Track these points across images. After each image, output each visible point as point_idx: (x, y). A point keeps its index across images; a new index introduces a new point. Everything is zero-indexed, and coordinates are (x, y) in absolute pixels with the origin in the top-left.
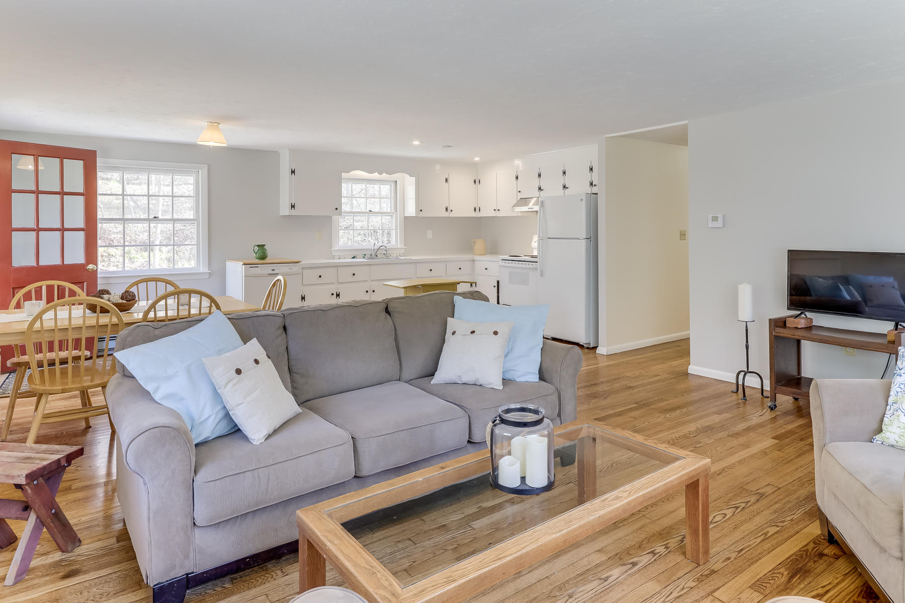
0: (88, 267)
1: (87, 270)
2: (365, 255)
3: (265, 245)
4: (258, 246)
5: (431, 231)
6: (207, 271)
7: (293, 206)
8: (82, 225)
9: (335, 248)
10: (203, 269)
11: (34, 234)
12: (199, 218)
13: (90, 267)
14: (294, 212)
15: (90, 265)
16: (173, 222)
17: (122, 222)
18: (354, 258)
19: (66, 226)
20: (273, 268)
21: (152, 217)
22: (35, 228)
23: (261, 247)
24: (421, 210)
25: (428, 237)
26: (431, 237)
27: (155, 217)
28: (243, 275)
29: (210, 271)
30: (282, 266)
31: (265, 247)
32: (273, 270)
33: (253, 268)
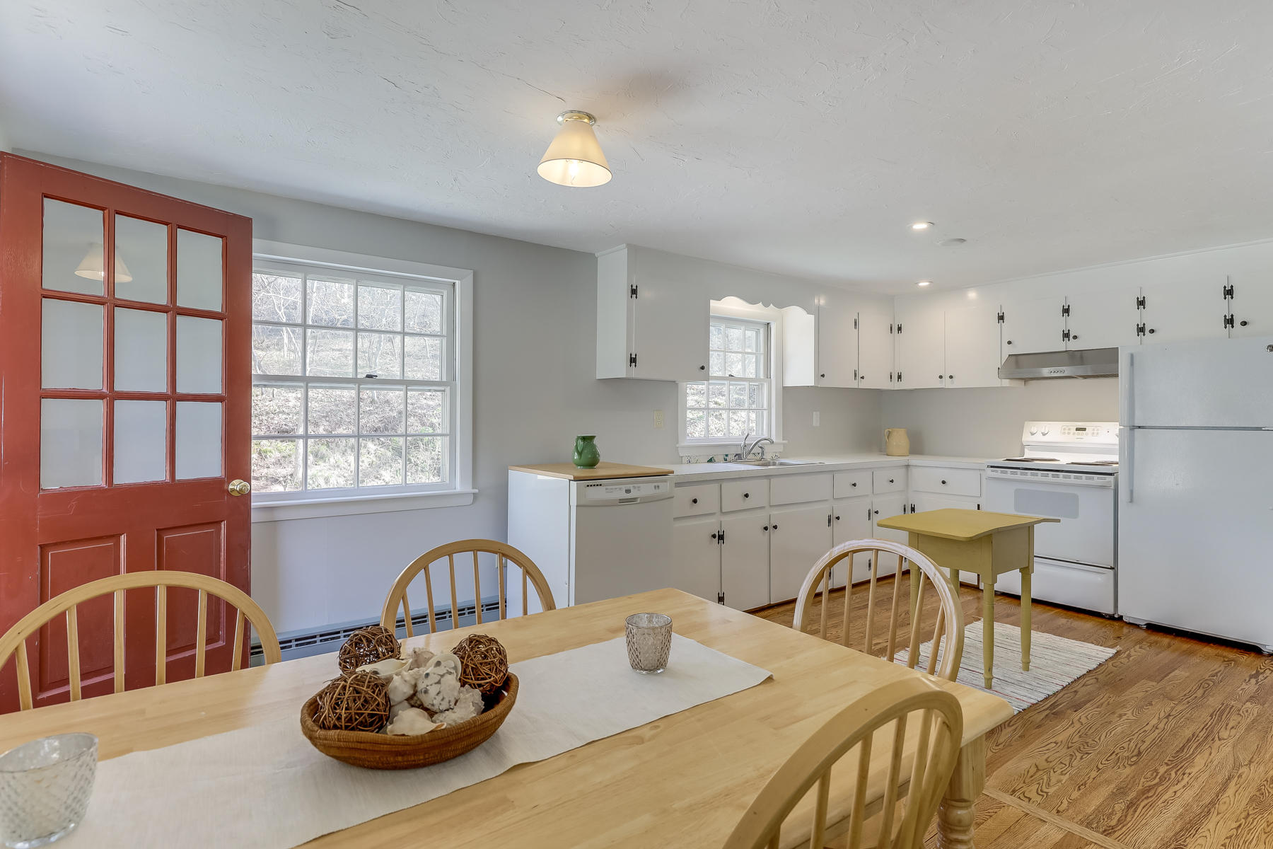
0: (231, 487)
1: (228, 493)
2: (727, 455)
3: (594, 437)
4: (584, 439)
5: (818, 413)
6: (469, 489)
7: (633, 360)
8: (217, 388)
9: (682, 443)
10: (461, 485)
11: (99, 406)
12: (454, 379)
13: (236, 485)
14: (635, 373)
15: (236, 482)
16: (403, 387)
17: (302, 384)
18: (710, 461)
19: (181, 389)
20: (628, 487)
21: (361, 376)
22: (105, 390)
23: (588, 440)
24: (823, 376)
25: (814, 425)
26: (818, 425)
27: (368, 376)
28: (574, 503)
29: (477, 491)
30: (643, 482)
31: (595, 441)
32: (628, 491)
33: (593, 487)
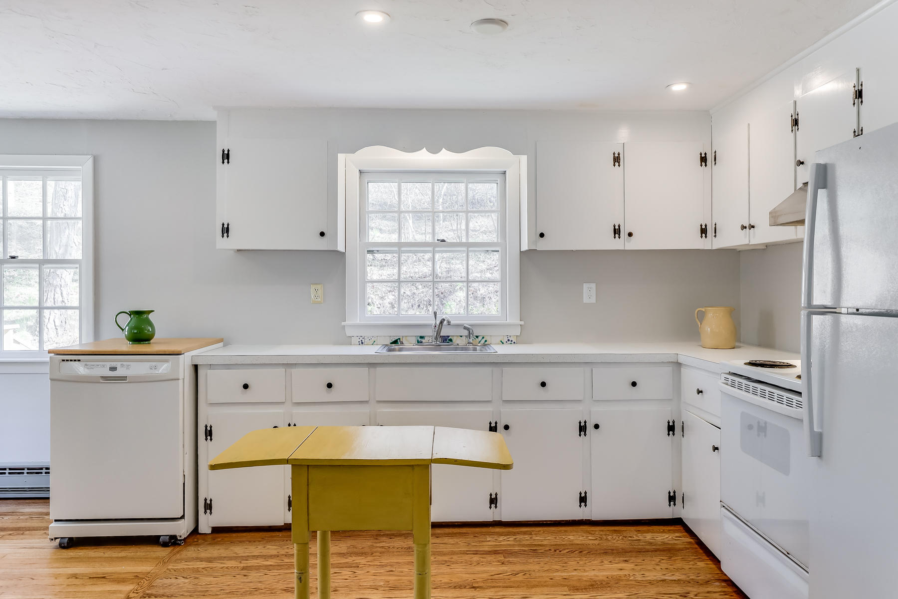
5: (593, 286)
7: (225, 230)
9: (352, 321)
16: (38, 266)
20: (113, 364)
24: (542, 235)
25: (585, 301)
26: (593, 301)
27: (12, 258)
30: (136, 360)
31: (151, 316)
32: (113, 369)
33: (70, 362)
